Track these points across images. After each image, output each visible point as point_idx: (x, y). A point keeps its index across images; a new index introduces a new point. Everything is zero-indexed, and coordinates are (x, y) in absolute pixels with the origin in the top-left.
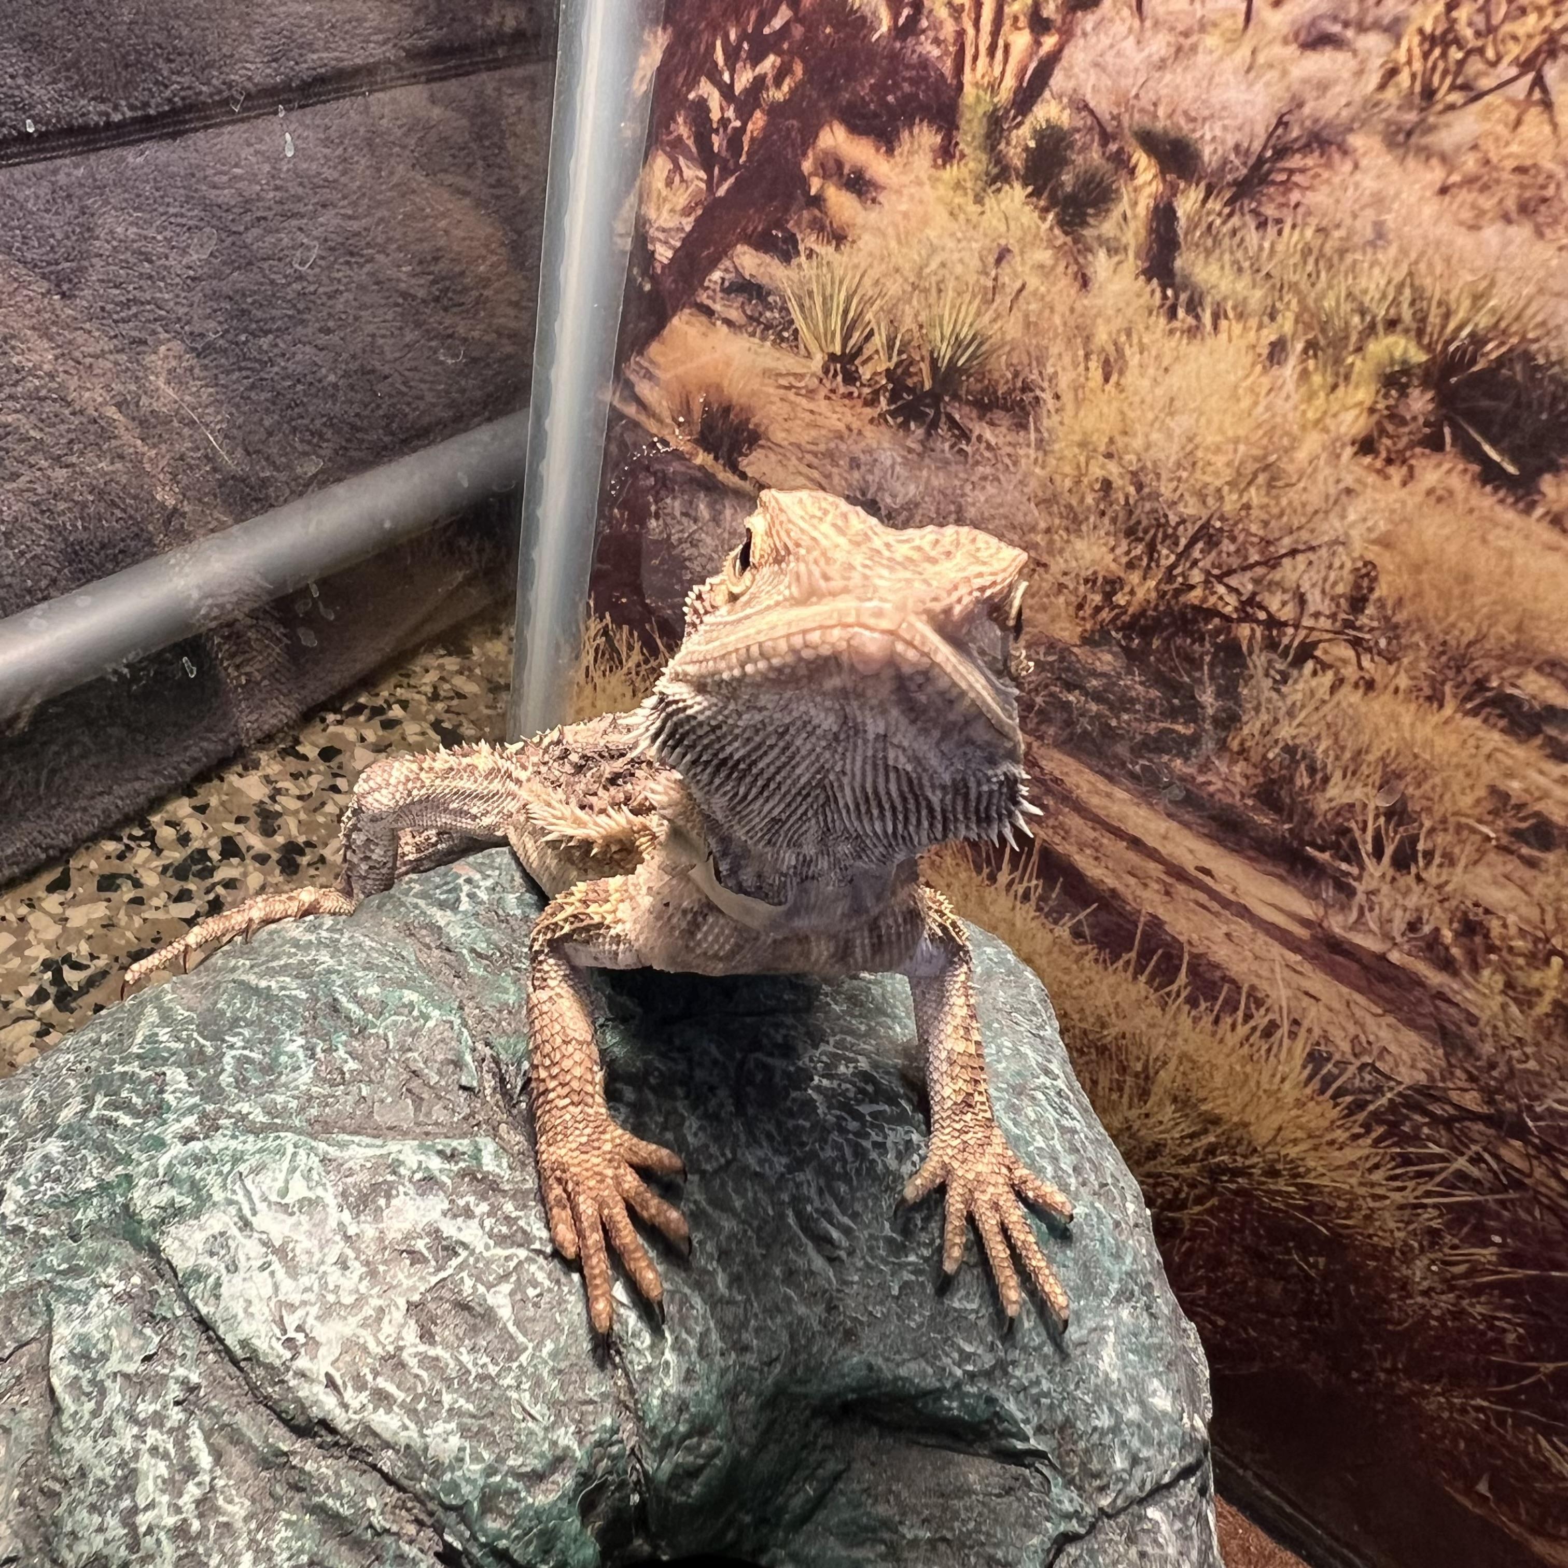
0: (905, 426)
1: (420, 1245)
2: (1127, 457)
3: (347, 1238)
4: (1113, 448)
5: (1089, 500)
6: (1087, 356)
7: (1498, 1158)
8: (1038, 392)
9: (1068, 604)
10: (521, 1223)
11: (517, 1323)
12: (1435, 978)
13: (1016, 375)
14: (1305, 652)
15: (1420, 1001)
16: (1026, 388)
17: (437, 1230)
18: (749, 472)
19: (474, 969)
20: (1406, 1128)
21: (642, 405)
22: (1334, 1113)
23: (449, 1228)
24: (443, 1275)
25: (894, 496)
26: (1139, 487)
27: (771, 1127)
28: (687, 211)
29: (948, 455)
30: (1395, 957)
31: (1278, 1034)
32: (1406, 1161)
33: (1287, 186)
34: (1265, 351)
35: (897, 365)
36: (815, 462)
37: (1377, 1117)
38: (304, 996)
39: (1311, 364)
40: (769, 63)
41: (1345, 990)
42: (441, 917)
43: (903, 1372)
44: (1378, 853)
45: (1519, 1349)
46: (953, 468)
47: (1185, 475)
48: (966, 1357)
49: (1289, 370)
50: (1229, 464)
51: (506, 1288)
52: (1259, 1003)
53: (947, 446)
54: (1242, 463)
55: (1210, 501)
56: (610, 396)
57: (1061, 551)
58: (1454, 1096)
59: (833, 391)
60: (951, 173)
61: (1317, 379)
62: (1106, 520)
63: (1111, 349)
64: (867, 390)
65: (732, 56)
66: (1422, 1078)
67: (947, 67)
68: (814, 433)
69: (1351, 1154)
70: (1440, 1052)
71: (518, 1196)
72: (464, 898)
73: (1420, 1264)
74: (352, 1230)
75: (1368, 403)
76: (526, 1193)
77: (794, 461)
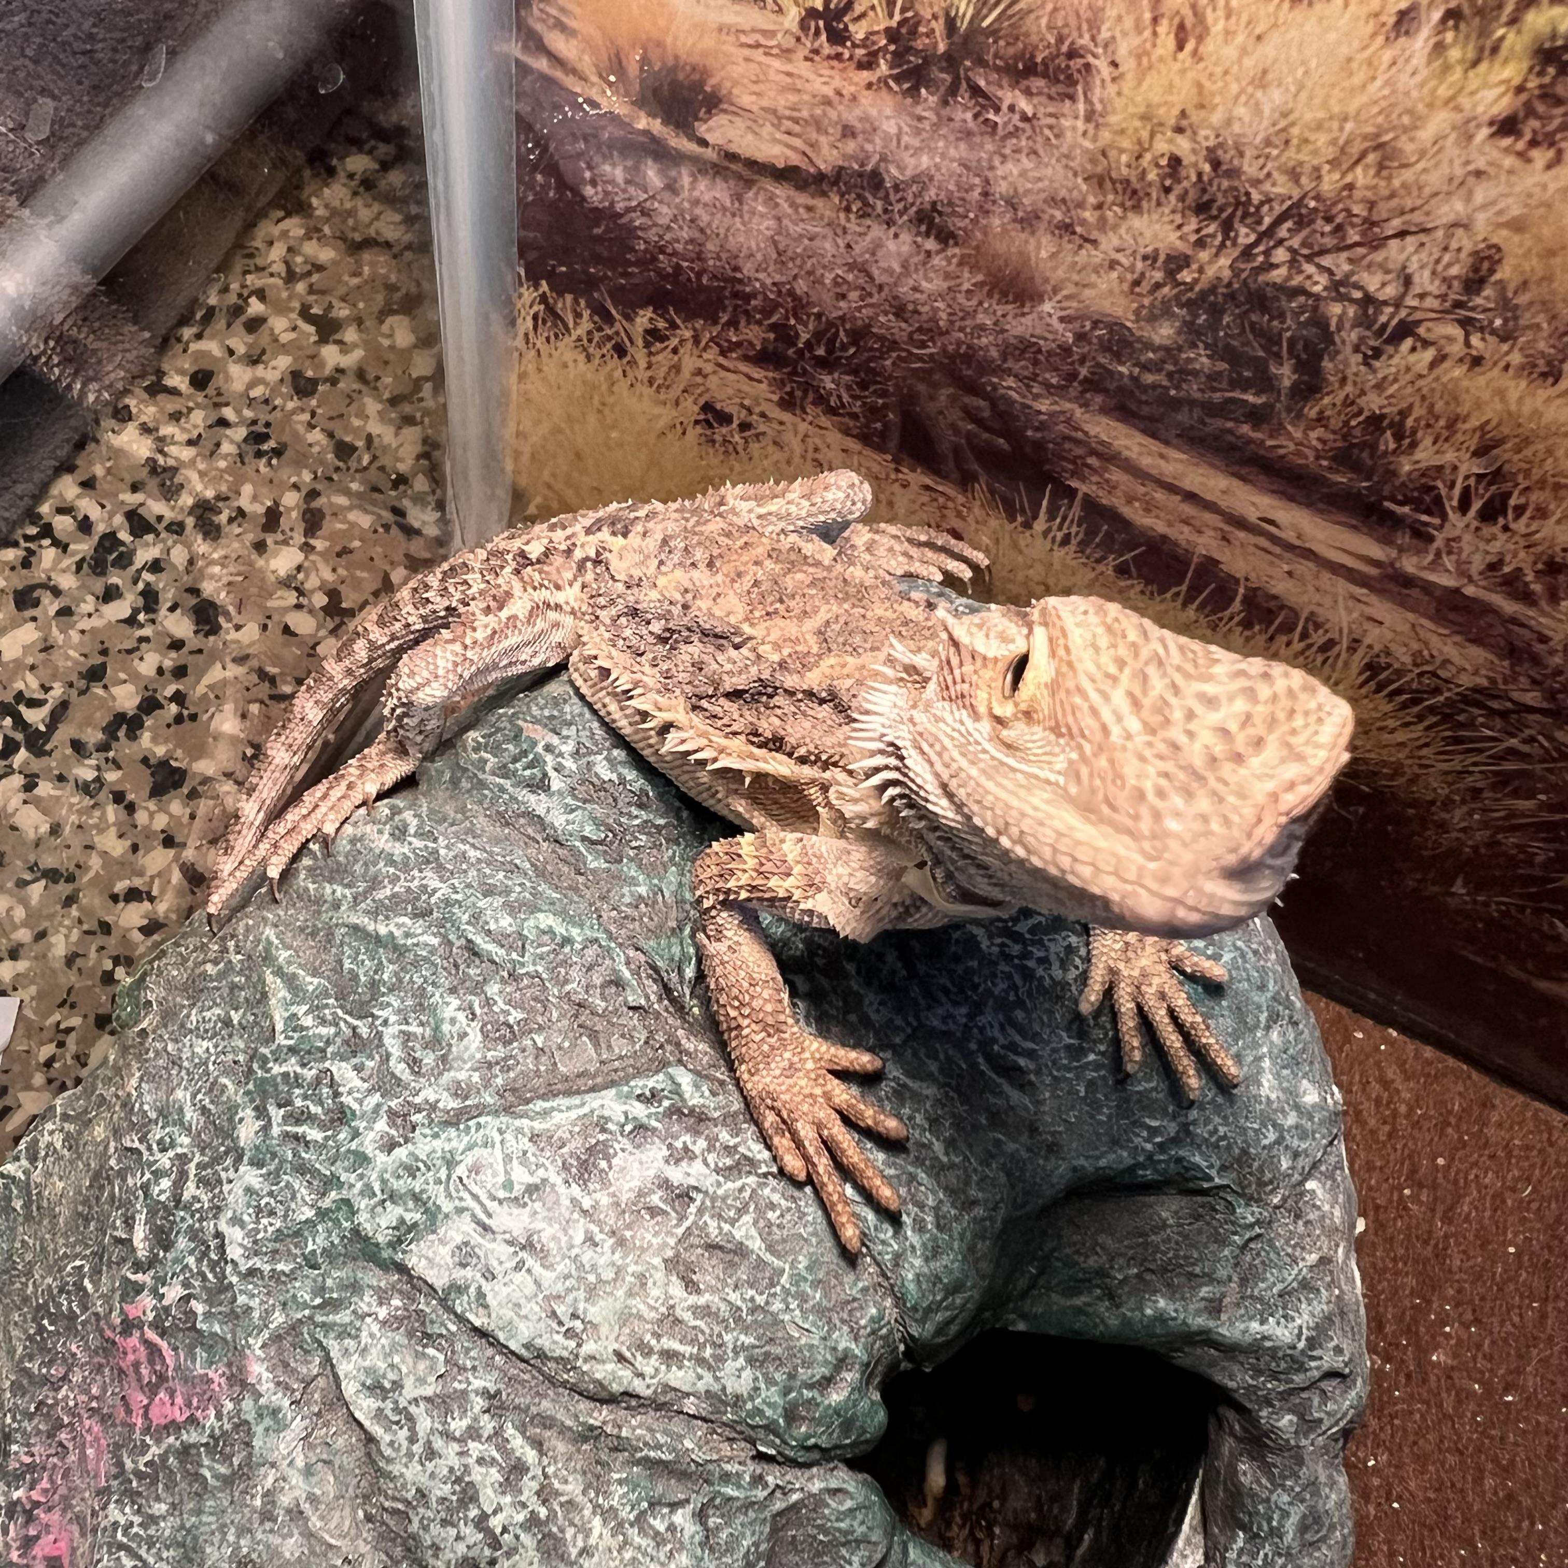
0: (913, 92)
1: (656, 1199)
2: (1203, 132)
3: (584, 1212)
4: (1184, 123)
5: (1152, 176)
6: (1155, 20)
7: (1550, 739)
8: (1090, 59)
9: (1121, 280)
10: (741, 1149)
11: (770, 1248)
12: (1509, 607)
13: (1060, 39)
14: (1405, 330)
15: (1491, 626)
16: (1072, 54)
17: (667, 1181)
18: (709, 137)
19: (594, 863)
20: (1461, 718)
22: (1389, 708)
23: (677, 1175)
24: (687, 1224)
25: (901, 169)
26: (1216, 164)
27: (945, 981)
29: (971, 124)
30: (1469, 591)
31: (1336, 650)
32: (1457, 741)
34: (1392, 20)
35: (901, 24)
36: (797, 129)
37: (1432, 710)
38: (435, 941)
39: (1449, 36)
41: (1411, 616)
42: (538, 803)
43: (1102, 1163)
44: (1464, 506)
45: (1545, 866)
46: (977, 139)
47: (1275, 152)
48: (1154, 1131)
50: (1334, 142)
51: (747, 1219)
52: (1318, 626)
53: (969, 116)
54: (1348, 142)
55: (1304, 180)
57: (1115, 228)
58: (1515, 695)
59: (816, 52)
61: (1454, 54)
62: (1172, 197)
63: (1187, 12)
64: (860, 52)
66: (1485, 683)
68: (793, 98)
69: (1400, 736)
70: (1506, 663)
71: (728, 1120)
72: (552, 774)
73: (1458, 813)
74: (587, 1203)
75: (1516, 82)
76: (734, 1115)
77: (768, 128)
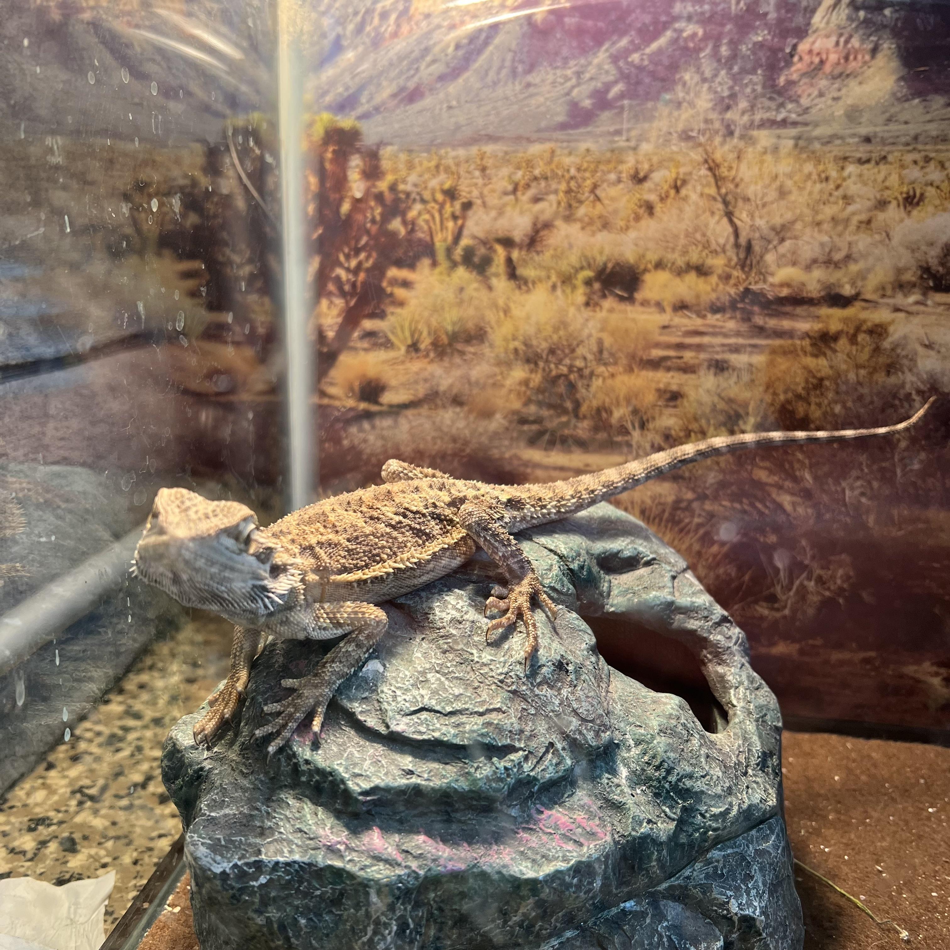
21: (331, 397)
28: (339, 315)
33: (541, 241)
40: (363, 256)
49: (559, 292)
56: (316, 400)
60: (438, 270)
65: (348, 257)
67: (428, 238)
